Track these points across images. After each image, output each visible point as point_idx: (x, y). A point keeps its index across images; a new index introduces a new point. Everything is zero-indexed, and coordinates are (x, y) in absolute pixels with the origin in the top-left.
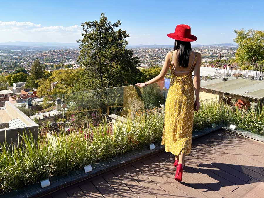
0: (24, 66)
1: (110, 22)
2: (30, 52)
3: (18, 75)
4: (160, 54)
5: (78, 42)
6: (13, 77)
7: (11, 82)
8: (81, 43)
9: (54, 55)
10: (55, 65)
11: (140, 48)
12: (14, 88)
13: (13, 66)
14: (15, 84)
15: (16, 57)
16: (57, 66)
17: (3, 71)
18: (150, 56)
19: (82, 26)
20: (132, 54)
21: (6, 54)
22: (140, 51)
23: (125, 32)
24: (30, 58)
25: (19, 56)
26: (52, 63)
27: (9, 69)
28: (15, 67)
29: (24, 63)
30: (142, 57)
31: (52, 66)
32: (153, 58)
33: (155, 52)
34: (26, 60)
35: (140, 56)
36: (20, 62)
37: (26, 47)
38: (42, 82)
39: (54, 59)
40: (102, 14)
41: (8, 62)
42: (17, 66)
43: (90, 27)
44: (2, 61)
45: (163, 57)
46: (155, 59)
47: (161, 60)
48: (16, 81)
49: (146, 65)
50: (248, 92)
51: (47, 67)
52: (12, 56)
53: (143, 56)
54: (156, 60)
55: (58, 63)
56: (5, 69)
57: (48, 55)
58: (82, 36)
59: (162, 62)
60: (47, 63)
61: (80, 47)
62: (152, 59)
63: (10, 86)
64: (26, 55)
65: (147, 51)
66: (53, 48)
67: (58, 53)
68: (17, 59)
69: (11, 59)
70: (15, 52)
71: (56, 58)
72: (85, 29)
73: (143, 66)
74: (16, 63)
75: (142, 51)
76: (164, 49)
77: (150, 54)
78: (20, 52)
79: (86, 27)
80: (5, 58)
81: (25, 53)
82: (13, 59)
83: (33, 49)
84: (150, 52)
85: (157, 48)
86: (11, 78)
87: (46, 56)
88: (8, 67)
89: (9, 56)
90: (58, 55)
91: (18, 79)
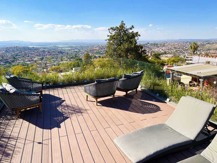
0: (81, 57)
1: (126, 27)
2: (85, 47)
3: (76, 63)
4: (184, 47)
5: (106, 40)
6: (73, 64)
7: (72, 67)
8: (108, 41)
9: (101, 48)
10: (101, 56)
11: (167, 42)
12: (73, 71)
13: (74, 57)
14: (74, 69)
15: (76, 50)
16: (103, 56)
17: (68, 60)
18: (175, 48)
19: (109, 30)
20: (142, 47)
21: (70, 49)
22: (167, 44)
23: (137, 32)
24: (85, 51)
25: (78, 50)
26: (100, 55)
27: (71, 58)
28: (75, 57)
29: (81, 55)
30: (168, 50)
31: (100, 57)
32: (178, 50)
33: (180, 45)
34: (83, 52)
35: (167, 49)
36: (79, 54)
37: (83, 43)
38: (88, 67)
39: (101, 52)
40: (122, 21)
41: (71, 54)
42: (77, 56)
43: (114, 30)
44: (68, 53)
45: (187, 49)
46: (179, 50)
47: (184, 52)
48: (74, 66)
49: (171, 55)
50: (200, 73)
51: (96, 58)
52: (74, 50)
53: (169, 48)
54: (180, 52)
55: (104, 54)
56: (69, 59)
57: (97, 48)
58: (108, 36)
59: (185, 53)
60: (97, 54)
61: (107, 44)
62: (176, 51)
63: (71, 70)
64: (83, 49)
65: (173, 44)
66: (101, 44)
67: (104, 47)
68: (77, 52)
69: (73, 52)
70: (76, 47)
71: (103, 51)
72: (110, 32)
73: (168, 56)
74: (76, 54)
75: (169, 44)
76: (188, 43)
77: (175, 46)
78: (79, 47)
79: (111, 31)
80: (70, 51)
81: (82, 47)
82: (75, 52)
83: (88, 45)
84: (175, 45)
85: (182, 42)
86: (71, 65)
87: (96, 49)
88: (71, 57)
89: (72, 49)
90: (104, 49)
91: (76, 65)
